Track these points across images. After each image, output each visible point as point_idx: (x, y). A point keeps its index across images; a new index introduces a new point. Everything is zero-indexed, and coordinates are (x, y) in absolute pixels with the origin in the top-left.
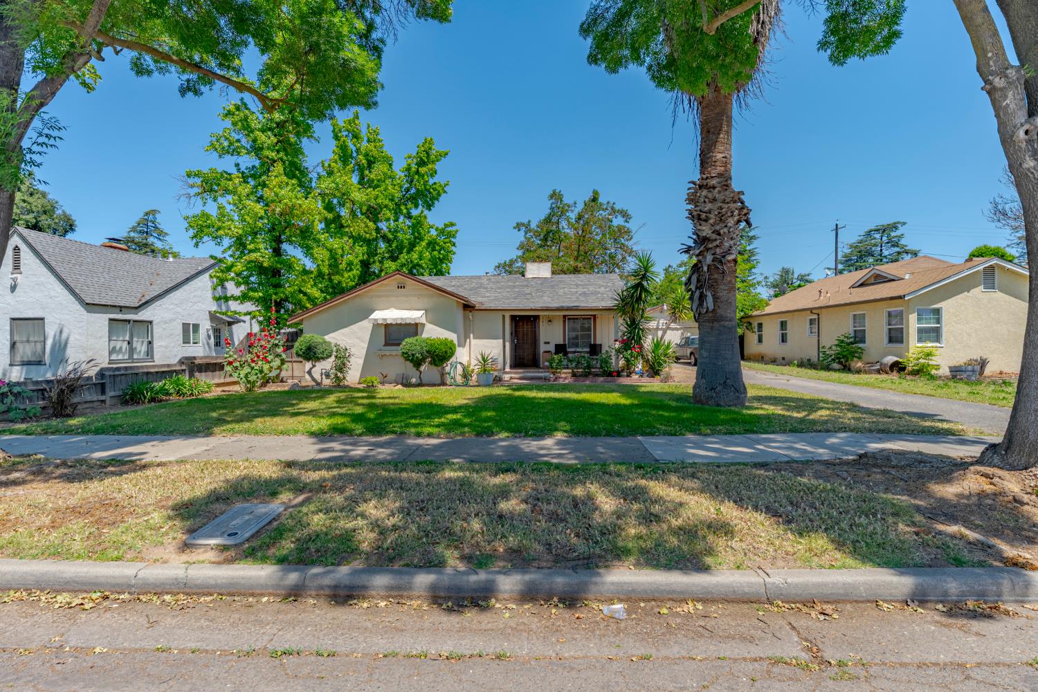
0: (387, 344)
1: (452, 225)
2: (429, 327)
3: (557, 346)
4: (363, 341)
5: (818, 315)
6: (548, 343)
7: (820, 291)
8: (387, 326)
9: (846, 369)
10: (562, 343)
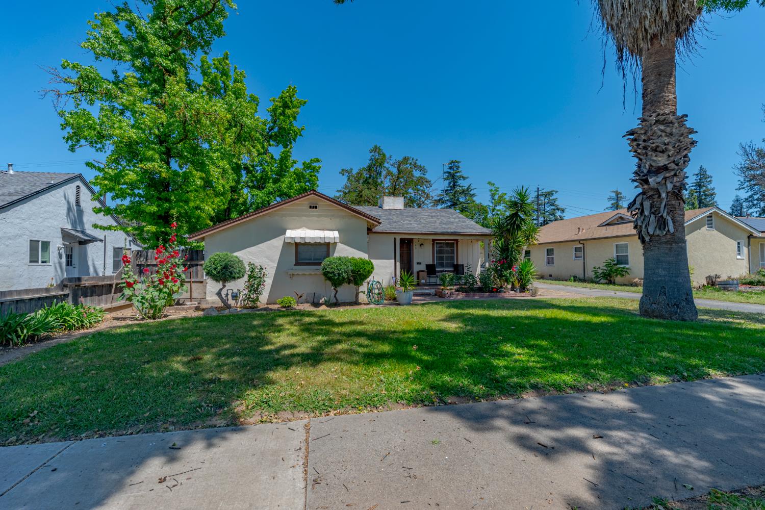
0: (297, 264)
1: (318, 161)
2: (340, 246)
3: (427, 266)
4: (272, 261)
5: (584, 244)
6: (420, 263)
7: (579, 228)
8: (297, 244)
9: (611, 282)
10: (431, 263)
